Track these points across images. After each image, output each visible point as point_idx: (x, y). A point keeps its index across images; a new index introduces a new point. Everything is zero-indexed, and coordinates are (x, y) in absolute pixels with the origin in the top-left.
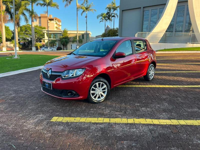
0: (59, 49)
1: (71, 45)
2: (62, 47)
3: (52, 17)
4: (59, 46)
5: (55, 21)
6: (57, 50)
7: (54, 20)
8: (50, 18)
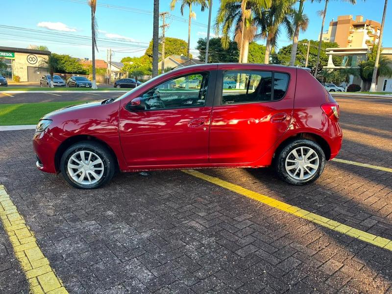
0: (353, 88)
1: (386, 81)
2: (361, 85)
3: (362, 20)
4: (355, 84)
5: (367, 29)
6: (348, 91)
7: (365, 25)
8: (356, 23)
